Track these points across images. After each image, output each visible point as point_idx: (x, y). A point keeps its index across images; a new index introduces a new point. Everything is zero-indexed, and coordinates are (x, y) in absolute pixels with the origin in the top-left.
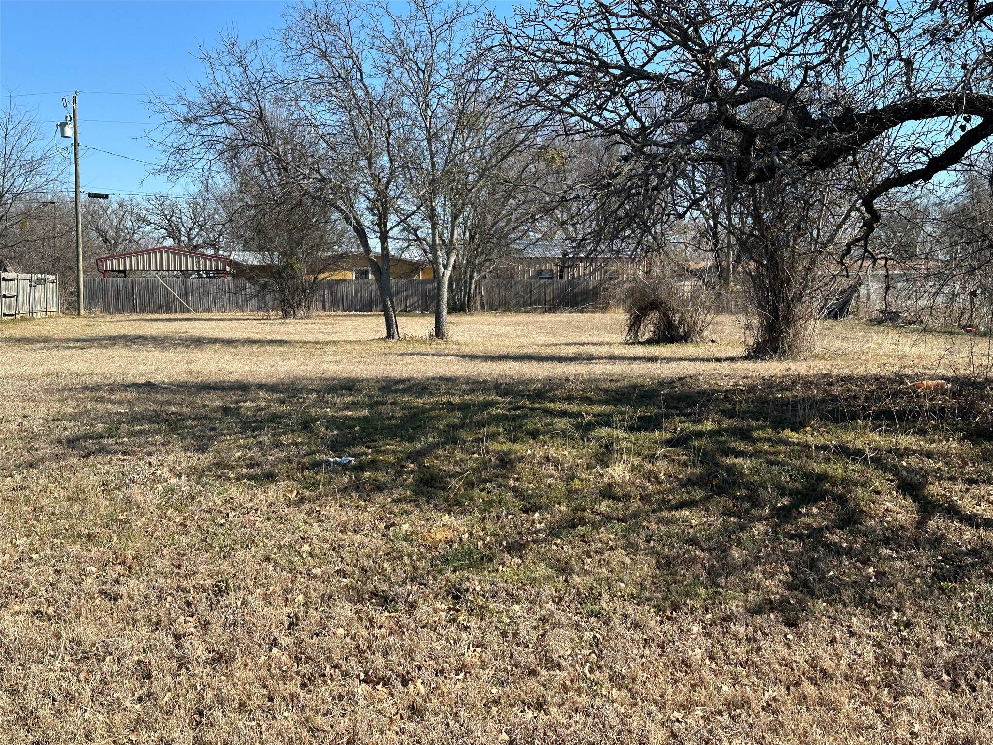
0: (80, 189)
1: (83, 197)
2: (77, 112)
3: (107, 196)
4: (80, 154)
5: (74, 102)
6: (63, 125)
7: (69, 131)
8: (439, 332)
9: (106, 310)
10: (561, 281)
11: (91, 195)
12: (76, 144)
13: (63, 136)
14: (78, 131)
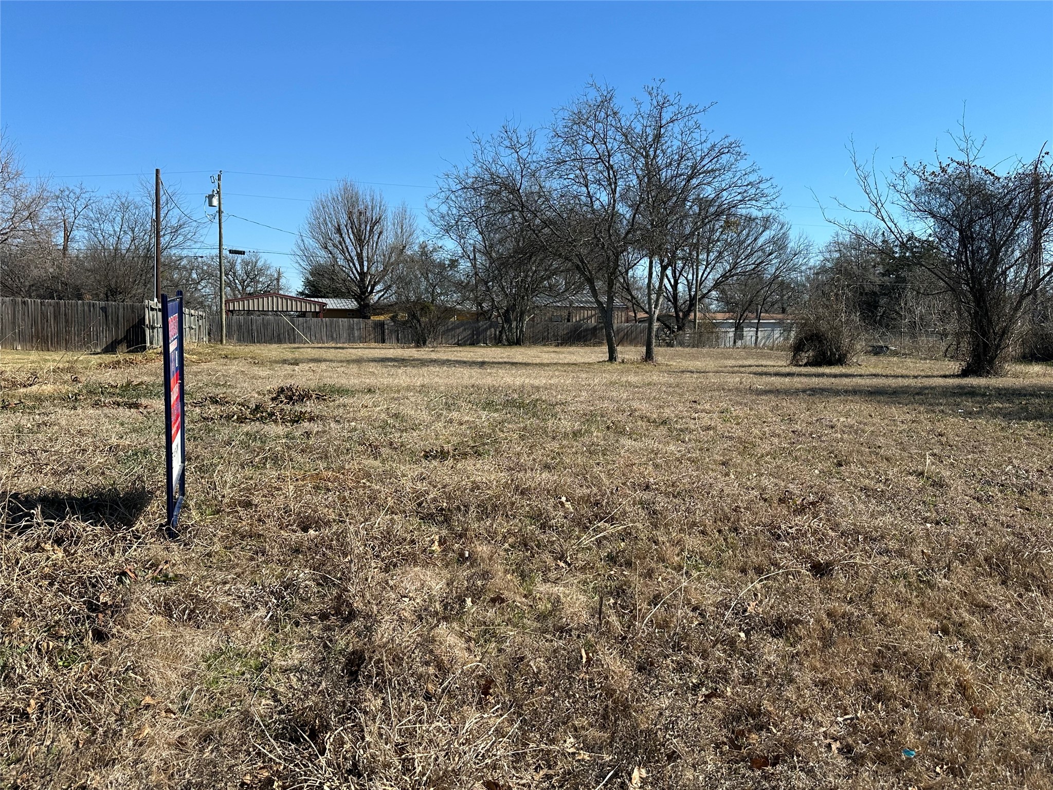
0: (223, 247)
1: (225, 253)
2: (221, 187)
3: (243, 253)
4: (223, 220)
5: (219, 179)
6: (210, 197)
7: (215, 202)
8: (649, 356)
9: (239, 340)
10: (569, 323)
11: (231, 252)
12: (220, 212)
13: (211, 205)
14: (222, 202)
